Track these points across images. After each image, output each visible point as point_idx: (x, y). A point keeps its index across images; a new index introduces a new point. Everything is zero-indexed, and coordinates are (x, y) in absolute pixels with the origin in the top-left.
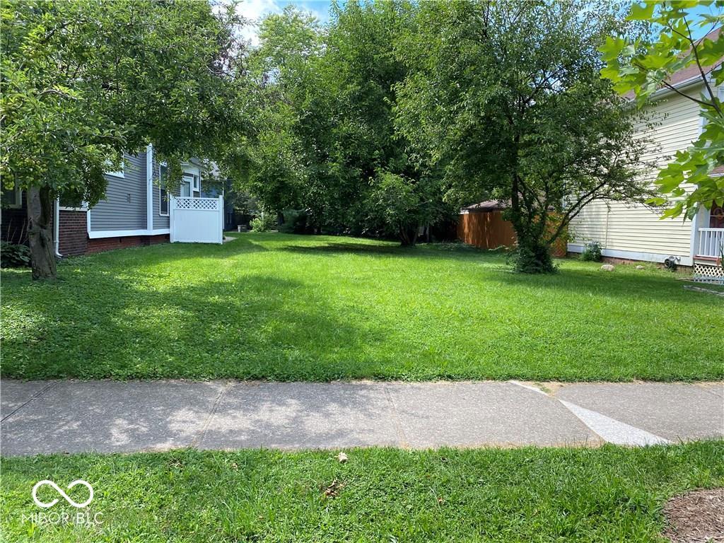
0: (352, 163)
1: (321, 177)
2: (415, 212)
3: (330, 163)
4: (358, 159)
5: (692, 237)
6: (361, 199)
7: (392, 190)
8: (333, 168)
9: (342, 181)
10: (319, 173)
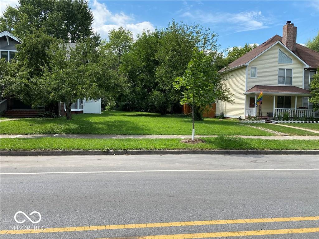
0: (144, 87)
1: (134, 92)
2: (165, 103)
3: (137, 88)
4: (146, 86)
5: (245, 110)
6: (147, 99)
7: (157, 96)
8: (138, 89)
9: (141, 93)
10: (133, 90)
